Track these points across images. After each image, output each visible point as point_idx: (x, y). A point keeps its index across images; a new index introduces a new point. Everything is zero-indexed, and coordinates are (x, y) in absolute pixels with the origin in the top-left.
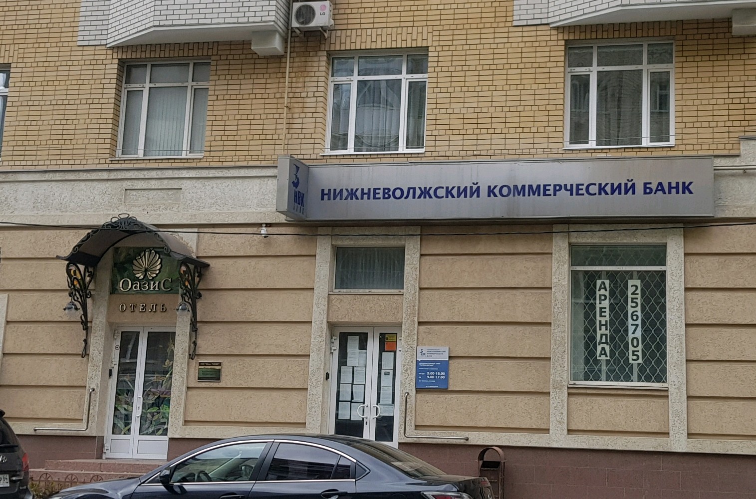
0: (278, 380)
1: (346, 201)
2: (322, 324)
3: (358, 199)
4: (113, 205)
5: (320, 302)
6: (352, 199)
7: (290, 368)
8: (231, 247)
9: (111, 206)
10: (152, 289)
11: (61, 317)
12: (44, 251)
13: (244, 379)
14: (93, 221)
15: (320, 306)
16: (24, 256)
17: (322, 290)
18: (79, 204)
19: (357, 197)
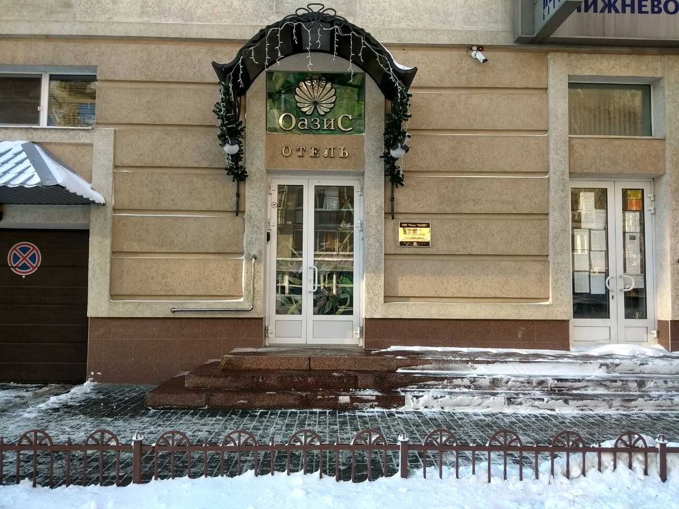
0: (508, 246)
1: (602, 14)
2: (563, 174)
3: (619, 12)
4: (261, 15)
5: (559, 146)
6: (610, 12)
7: (522, 230)
8: (432, 76)
9: (257, 16)
10: (325, 127)
11: (197, 162)
12: (164, 71)
13: (461, 244)
14: (234, 35)
15: (559, 152)
16: (133, 78)
17: (560, 131)
18: (210, 11)
19: (617, 9)
